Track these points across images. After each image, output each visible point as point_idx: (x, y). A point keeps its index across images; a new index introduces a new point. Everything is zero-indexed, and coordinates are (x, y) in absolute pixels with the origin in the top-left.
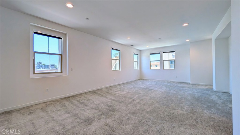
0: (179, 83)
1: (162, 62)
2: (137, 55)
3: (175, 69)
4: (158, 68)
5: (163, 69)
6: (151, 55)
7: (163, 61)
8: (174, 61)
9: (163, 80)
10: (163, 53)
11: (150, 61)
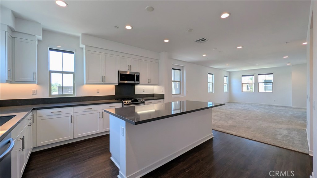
0: (278, 106)
1: (256, 84)
2: (227, 77)
3: (273, 92)
4: (252, 90)
5: (258, 92)
6: (243, 77)
7: (258, 83)
8: (272, 83)
9: (258, 104)
10: (259, 75)
11: (242, 84)
